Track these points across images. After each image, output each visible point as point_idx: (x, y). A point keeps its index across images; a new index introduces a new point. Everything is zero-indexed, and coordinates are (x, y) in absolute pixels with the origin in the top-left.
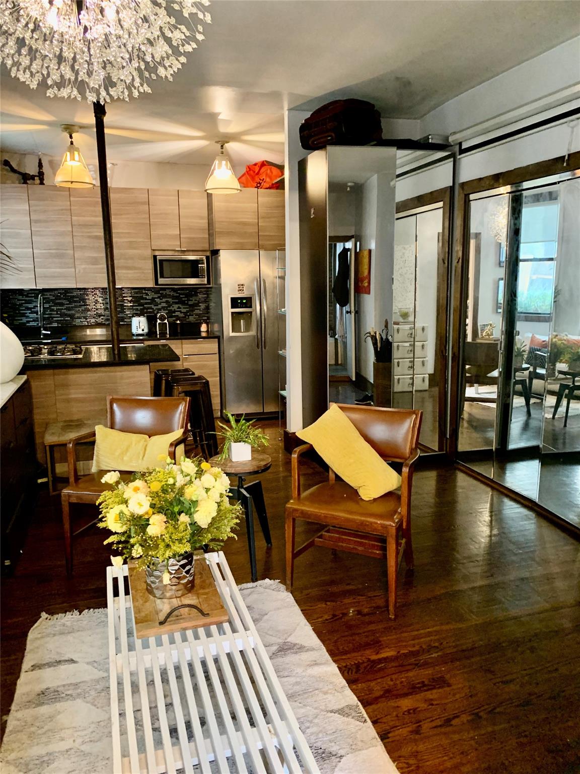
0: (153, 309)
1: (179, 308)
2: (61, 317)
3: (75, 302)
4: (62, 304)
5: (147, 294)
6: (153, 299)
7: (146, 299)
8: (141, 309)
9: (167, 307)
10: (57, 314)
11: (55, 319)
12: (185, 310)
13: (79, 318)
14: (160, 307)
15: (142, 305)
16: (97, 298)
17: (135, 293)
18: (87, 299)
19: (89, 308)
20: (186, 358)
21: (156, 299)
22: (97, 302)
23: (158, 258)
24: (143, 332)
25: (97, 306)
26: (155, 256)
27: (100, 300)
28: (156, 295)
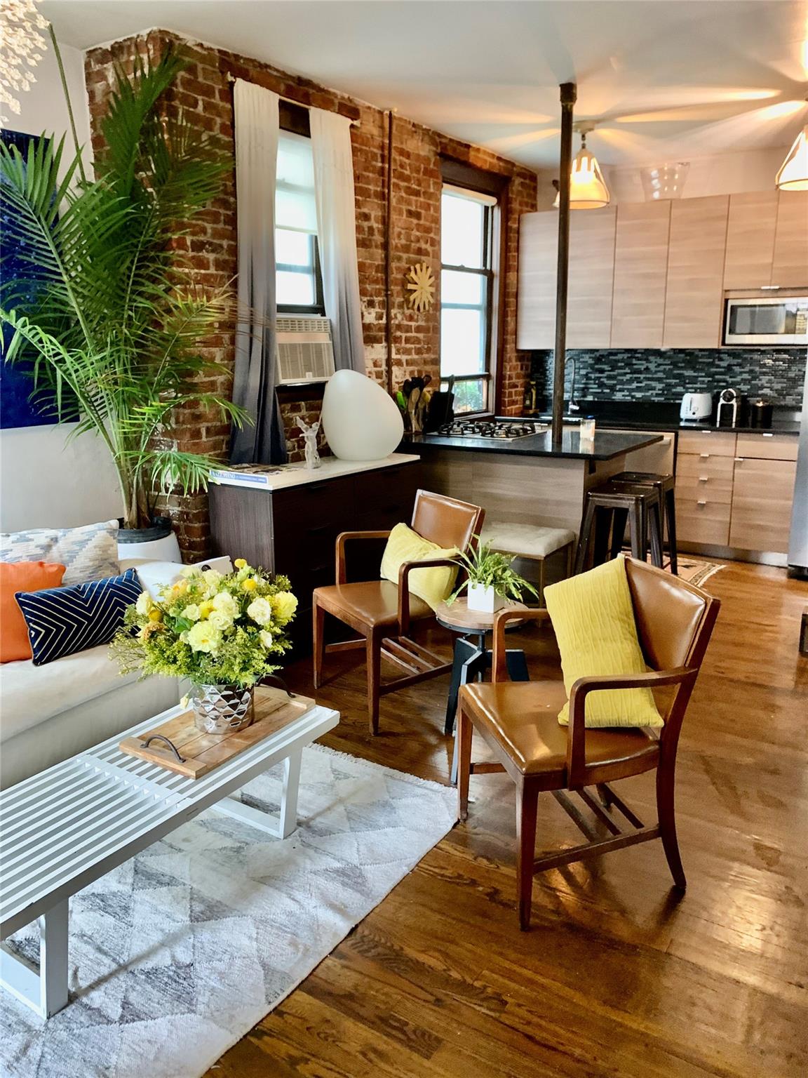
1: (770, 381)
2: (599, 388)
3: (621, 368)
4: (602, 371)
5: (721, 359)
6: (729, 368)
7: (718, 366)
8: (709, 381)
9: (750, 381)
10: (595, 384)
11: (591, 390)
12: (778, 386)
13: (621, 390)
14: (738, 379)
15: (712, 375)
16: (648, 364)
17: (703, 357)
18: (635, 364)
19: (636, 378)
20: (741, 462)
21: (734, 368)
22: (647, 369)
23: (730, 303)
24: (694, 417)
25: (648, 376)
26: (726, 301)
27: (652, 366)
28: (736, 361)
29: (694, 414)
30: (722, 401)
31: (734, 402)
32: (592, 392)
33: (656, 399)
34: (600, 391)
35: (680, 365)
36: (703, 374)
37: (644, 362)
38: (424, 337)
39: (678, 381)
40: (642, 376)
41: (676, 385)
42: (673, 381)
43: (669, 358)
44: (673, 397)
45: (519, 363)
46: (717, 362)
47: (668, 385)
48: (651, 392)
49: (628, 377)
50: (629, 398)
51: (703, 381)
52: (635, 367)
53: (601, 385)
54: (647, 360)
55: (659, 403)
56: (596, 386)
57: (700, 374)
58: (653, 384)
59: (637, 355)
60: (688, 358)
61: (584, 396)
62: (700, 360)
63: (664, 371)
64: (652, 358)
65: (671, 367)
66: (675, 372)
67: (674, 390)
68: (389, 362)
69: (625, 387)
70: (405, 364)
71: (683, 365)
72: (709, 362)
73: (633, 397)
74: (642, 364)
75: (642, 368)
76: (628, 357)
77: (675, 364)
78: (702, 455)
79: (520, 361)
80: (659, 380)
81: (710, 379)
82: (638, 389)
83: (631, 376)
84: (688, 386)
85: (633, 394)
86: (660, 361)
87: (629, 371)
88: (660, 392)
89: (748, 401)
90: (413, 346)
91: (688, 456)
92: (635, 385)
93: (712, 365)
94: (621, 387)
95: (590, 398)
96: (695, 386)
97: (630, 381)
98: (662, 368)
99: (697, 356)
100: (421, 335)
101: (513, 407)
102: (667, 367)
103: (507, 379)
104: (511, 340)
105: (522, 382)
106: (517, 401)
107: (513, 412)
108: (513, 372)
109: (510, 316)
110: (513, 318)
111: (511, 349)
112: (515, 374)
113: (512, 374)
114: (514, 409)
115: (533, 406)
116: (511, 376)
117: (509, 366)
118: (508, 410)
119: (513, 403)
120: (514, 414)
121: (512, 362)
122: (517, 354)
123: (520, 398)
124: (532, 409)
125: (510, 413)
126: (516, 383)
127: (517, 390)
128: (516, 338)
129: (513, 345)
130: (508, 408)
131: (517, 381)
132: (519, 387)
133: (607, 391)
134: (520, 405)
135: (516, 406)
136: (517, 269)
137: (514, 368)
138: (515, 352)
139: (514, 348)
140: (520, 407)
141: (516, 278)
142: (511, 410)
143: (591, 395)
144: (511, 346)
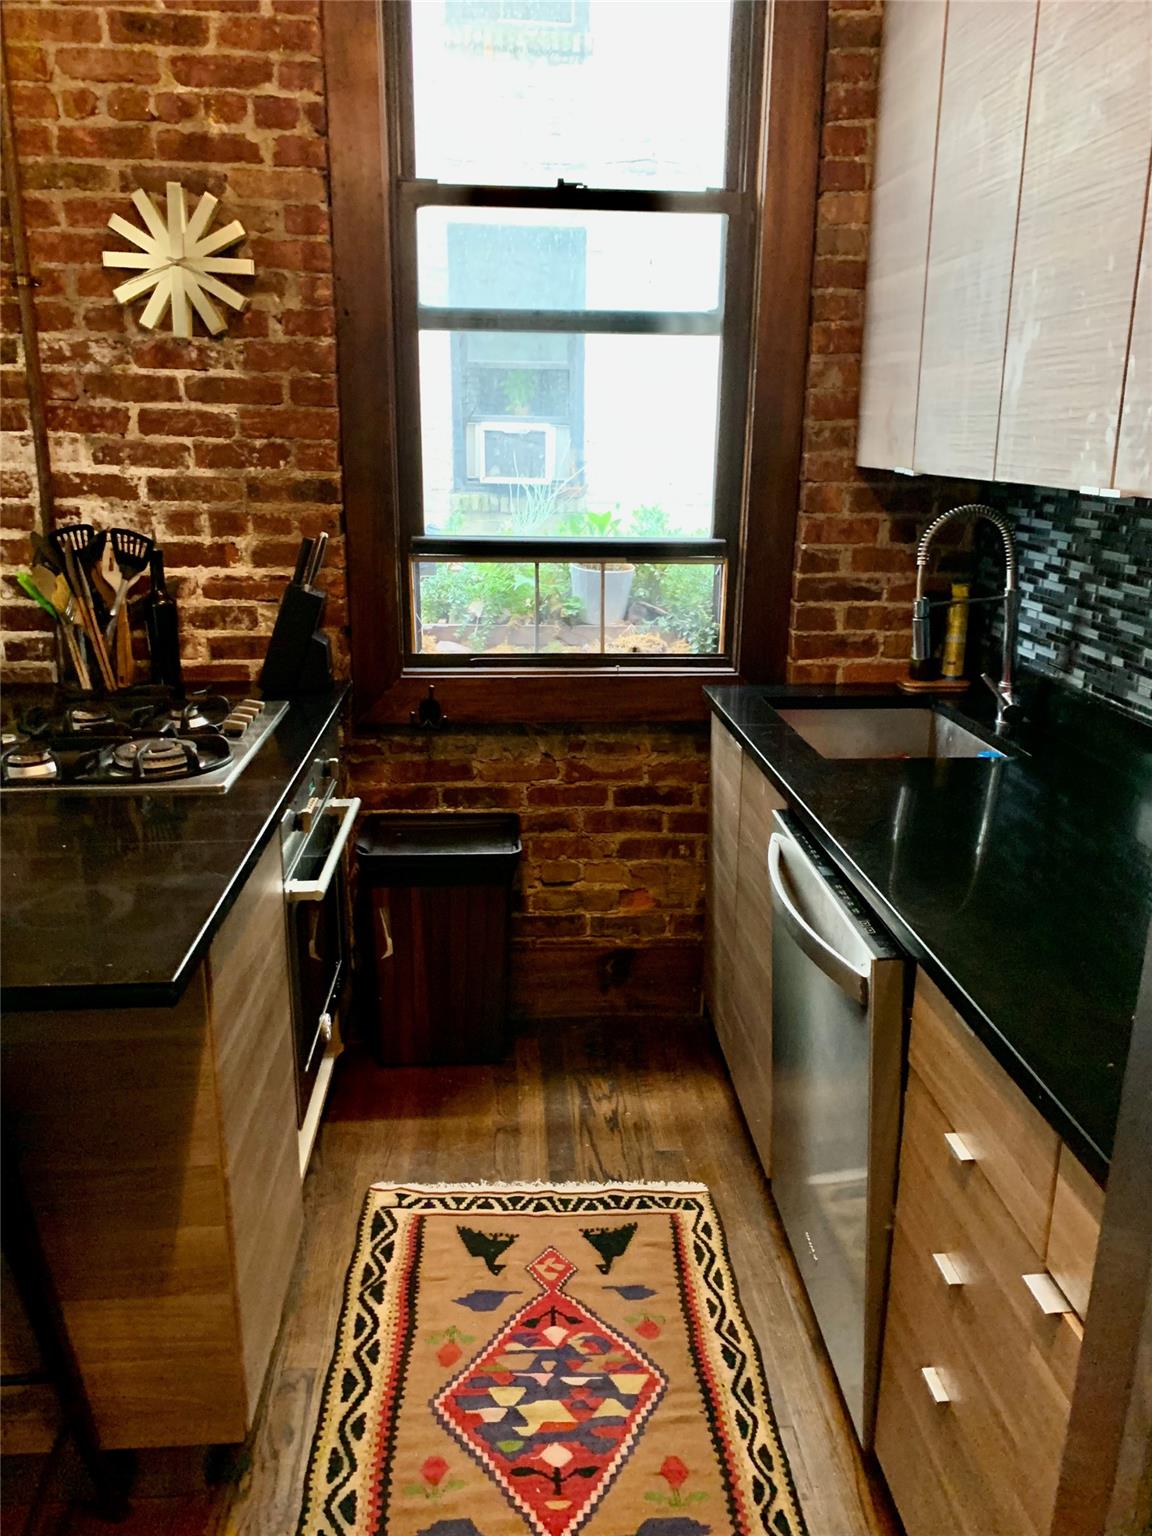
2: (1101, 643)
4: (1114, 578)
32: (1084, 657)
34: (1102, 656)
38: (243, 414)
45: (883, 516)
68: (54, 485)
70: (143, 491)
79: (888, 508)
90: (187, 441)
95: (1077, 680)
100: (230, 410)
101: (842, 662)
103: (799, 564)
104: (827, 434)
105: (903, 582)
106: (865, 642)
107: (840, 678)
108: (833, 546)
109: (822, 350)
110: (836, 358)
111: (827, 464)
112: (855, 552)
113: (827, 552)
114: (847, 669)
115: (950, 671)
116: (826, 557)
117: (807, 522)
118: (801, 670)
119: (841, 647)
120: (845, 685)
121: (833, 510)
122: (863, 485)
123: (888, 633)
124: (944, 677)
125: (815, 680)
126: (863, 584)
127: (868, 608)
128: (848, 428)
129: (839, 454)
130: (801, 662)
131: (865, 576)
132: (885, 596)
133: (1118, 662)
134: (895, 657)
135: (858, 661)
136: (868, 178)
137: (848, 532)
138: (852, 478)
139: (841, 461)
140: (888, 666)
141: (862, 213)
142: (825, 670)
143: (1081, 667)
144: (827, 454)
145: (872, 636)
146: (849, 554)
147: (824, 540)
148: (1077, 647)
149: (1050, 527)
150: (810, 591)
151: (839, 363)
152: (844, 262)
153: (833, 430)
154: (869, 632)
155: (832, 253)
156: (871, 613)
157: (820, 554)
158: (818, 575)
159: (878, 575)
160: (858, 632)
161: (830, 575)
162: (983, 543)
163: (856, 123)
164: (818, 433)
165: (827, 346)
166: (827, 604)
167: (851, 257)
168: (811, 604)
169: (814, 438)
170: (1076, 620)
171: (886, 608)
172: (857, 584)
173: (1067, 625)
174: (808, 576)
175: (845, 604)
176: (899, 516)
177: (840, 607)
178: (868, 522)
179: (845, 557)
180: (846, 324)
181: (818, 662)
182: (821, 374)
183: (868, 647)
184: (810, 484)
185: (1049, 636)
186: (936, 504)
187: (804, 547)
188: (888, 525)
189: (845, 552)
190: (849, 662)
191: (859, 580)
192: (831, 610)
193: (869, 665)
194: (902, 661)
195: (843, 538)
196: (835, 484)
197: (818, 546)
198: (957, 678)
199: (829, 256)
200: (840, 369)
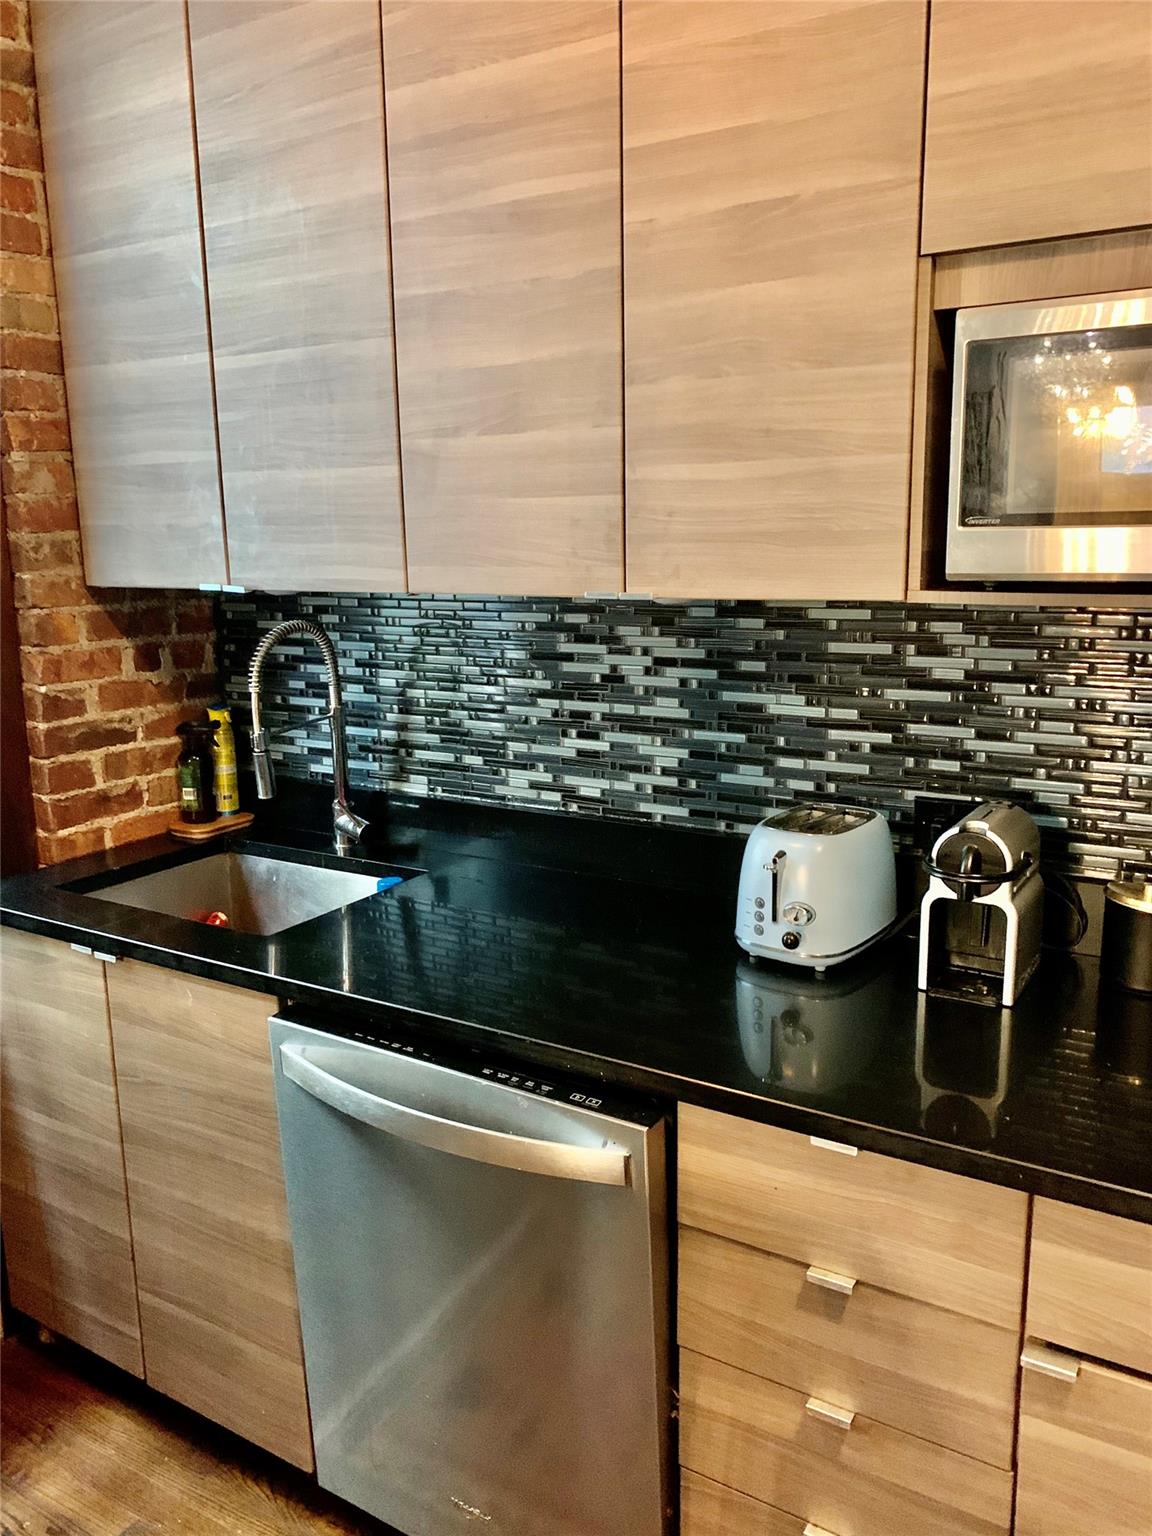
0: (965, 756)
2: (445, 745)
3: (515, 670)
4: (450, 680)
5: (934, 647)
6: (975, 687)
7: (920, 680)
8: (875, 748)
11: (419, 754)
13: (525, 763)
14: (1022, 745)
16: (616, 659)
17: (843, 632)
18: (569, 657)
19: (574, 714)
20: (1062, 1385)
21: (997, 687)
22: (614, 678)
23: (965, 332)
24: (800, 956)
25: (621, 709)
26: (945, 322)
27: (633, 668)
28: (1001, 660)
29: (792, 942)
30: (938, 889)
31: (1001, 897)
32: (422, 763)
33: (659, 811)
34: (449, 758)
35: (746, 666)
36: (852, 715)
37: (601, 649)
39: (740, 738)
40: (597, 709)
41: (735, 758)
42: (725, 739)
43: (700, 633)
44: (728, 808)
45: (124, 642)
46: (913, 661)
47: (702, 752)
48: (634, 777)
49: (546, 706)
50: (557, 797)
51: (854, 747)
52: (567, 667)
53: (453, 735)
54: (613, 642)
55: (667, 832)
56: (434, 739)
57: (837, 713)
58: (645, 744)
59: (571, 618)
60: (780, 634)
61: (401, 774)
62: (834, 647)
63: (682, 692)
64: (630, 633)
65: (712, 674)
66: (727, 696)
67: (725, 778)
69: (537, 749)
71: (760, 667)
72: (877, 659)
73: (570, 794)
74: (594, 658)
75: (597, 672)
76: (540, 627)
77: (723, 662)
78: (813, 1274)
79: (127, 632)
80: (663, 729)
81: (886, 738)
82: (587, 762)
83: (555, 703)
84: (784, 762)
85: (569, 780)
86: (666, 647)
87: (547, 685)
88: (673, 782)
89: (1077, 859)
91: (740, 1255)
92: (571, 745)
93: (887, 669)
94: (522, 747)
95: (417, 787)
96: (815, 765)
97: (556, 727)
98: (671, 678)
99: (819, 625)
101: (107, 822)
102: (694, 675)
103: (40, 713)
104: (46, 549)
105: (156, 717)
106: (128, 793)
107: (109, 843)
108: (76, 685)
109: (25, 446)
110: (42, 456)
111: (53, 585)
112: (101, 687)
113: (69, 692)
114: (115, 829)
115: (225, 806)
116: (70, 698)
117: (41, 658)
118: (63, 841)
119: (103, 803)
120: (116, 850)
121: (67, 641)
122: (97, 608)
123: (150, 777)
124: (220, 814)
125: (81, 852)
126: (116, 725)
127: (126, 752)
128: (69, 542)
129: (64, 572)
130: (62, 833)
131: (117, 715)
132: (140, 735)
133: (476, 761)
134: (161, 804)
135: (124, 817)
136: (45, 242)
137: (90, 665)
138: (84, 601)
139: (67, 582)
140: (157, 815)
141: (46, 284)
142: (91, 836)
143: (419, 773)
144: (51, 574)
145: (135, 784)
146: (95, 691)
147: (64, 678)
148: (410, 754)
149: (338, 638)
150: (58, 742)
151: (46, 463)
152: (34, 339)
153: (53, 544)
154: (130, 780)
155: (19, 326)
156: (129, 758)
157: (63, 696)
158: (66, 722)
159: (129, 712)
160: (120, 782)
161: (77, 719)
162: (227, 662)
163: (21, 173)
164: (36, 550)
165: (30, 442)
166: (80, 756)
167: (40, 335)
168: (63, 758)
169: (32, 554)
170: (401, 727)
171: (144, 748)
172: (108, 726)
173: (389, 734)
174: (55, 724)
175: (102, 751)
176: (140, 641)
177: (95, 757)
178: (109, 651)
179: (91, 696)
180: (47, 415)
181: (82, 828)
182: (28, 475)
183: (133, 797)
184: (36, 611)
185: (362, 748)
186: (174, 625)
187: (43, 689)
188: (131, 652)
189: (89, 689)
190: (116, 820)
191: (110, 721)
192: (87, 762)
193: (137, 820)
194: (170, 805)
195: (84, 674)
196: (65, 610)
197: (60, 687)
198: (234, 813)
199: (14, 331)
200: (49, 471)
